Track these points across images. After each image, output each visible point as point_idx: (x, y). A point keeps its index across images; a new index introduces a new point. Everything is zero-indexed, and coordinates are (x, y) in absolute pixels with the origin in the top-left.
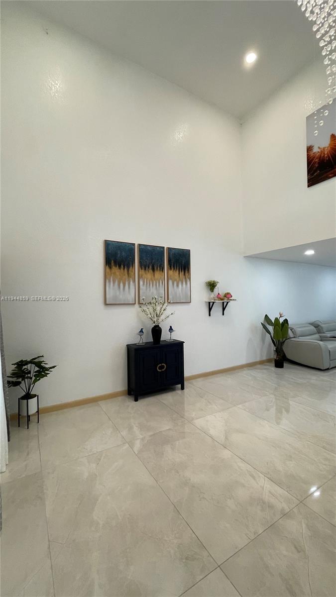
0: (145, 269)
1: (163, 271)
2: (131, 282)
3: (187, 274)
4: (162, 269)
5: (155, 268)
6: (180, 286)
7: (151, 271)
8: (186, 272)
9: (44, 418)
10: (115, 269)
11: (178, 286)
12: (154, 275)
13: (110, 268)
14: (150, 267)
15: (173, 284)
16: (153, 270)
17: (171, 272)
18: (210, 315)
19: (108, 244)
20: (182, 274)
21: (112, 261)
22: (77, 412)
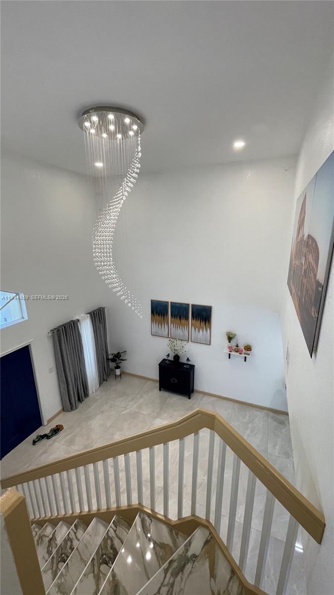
0: (175, 318)
1: (187, 320)
2: (166, 325)
3: (207, 324)
4: (187, 318)
5: (182, 318)
6: (201, 332)
7: (178, 319)
8: (207, 322)
9: (125, 378)
10: (156, 317)
11: (199, 331)
12: (181, 322)
13: (154, 315)
14: (178, 317)
15: (195, 330)
16: (180, 318)
17: (194, 321)
18: (229, 358)
19: (153, 302)
20: (203, 324)
21: (155, 312)
22: (137, 381)
